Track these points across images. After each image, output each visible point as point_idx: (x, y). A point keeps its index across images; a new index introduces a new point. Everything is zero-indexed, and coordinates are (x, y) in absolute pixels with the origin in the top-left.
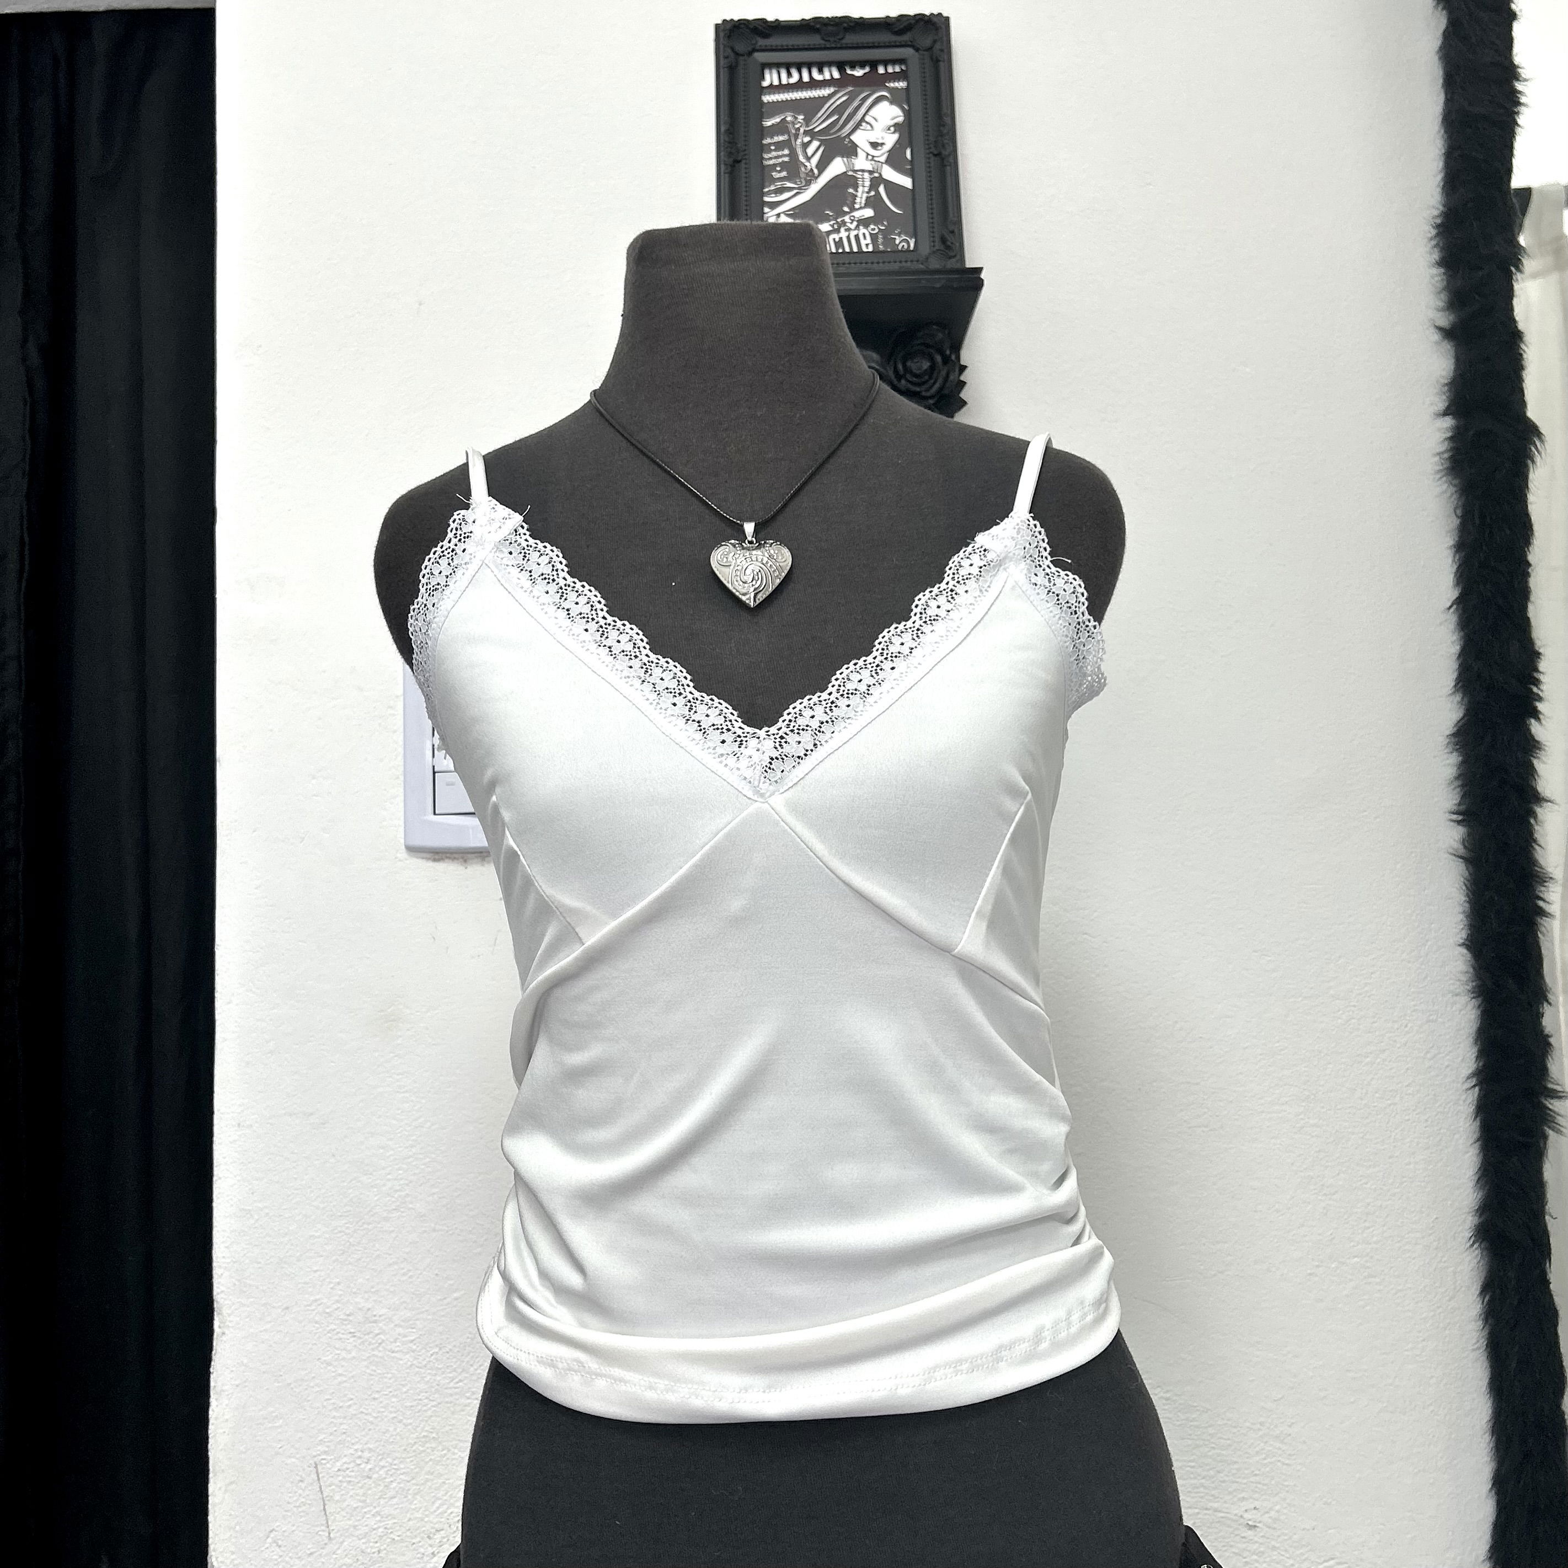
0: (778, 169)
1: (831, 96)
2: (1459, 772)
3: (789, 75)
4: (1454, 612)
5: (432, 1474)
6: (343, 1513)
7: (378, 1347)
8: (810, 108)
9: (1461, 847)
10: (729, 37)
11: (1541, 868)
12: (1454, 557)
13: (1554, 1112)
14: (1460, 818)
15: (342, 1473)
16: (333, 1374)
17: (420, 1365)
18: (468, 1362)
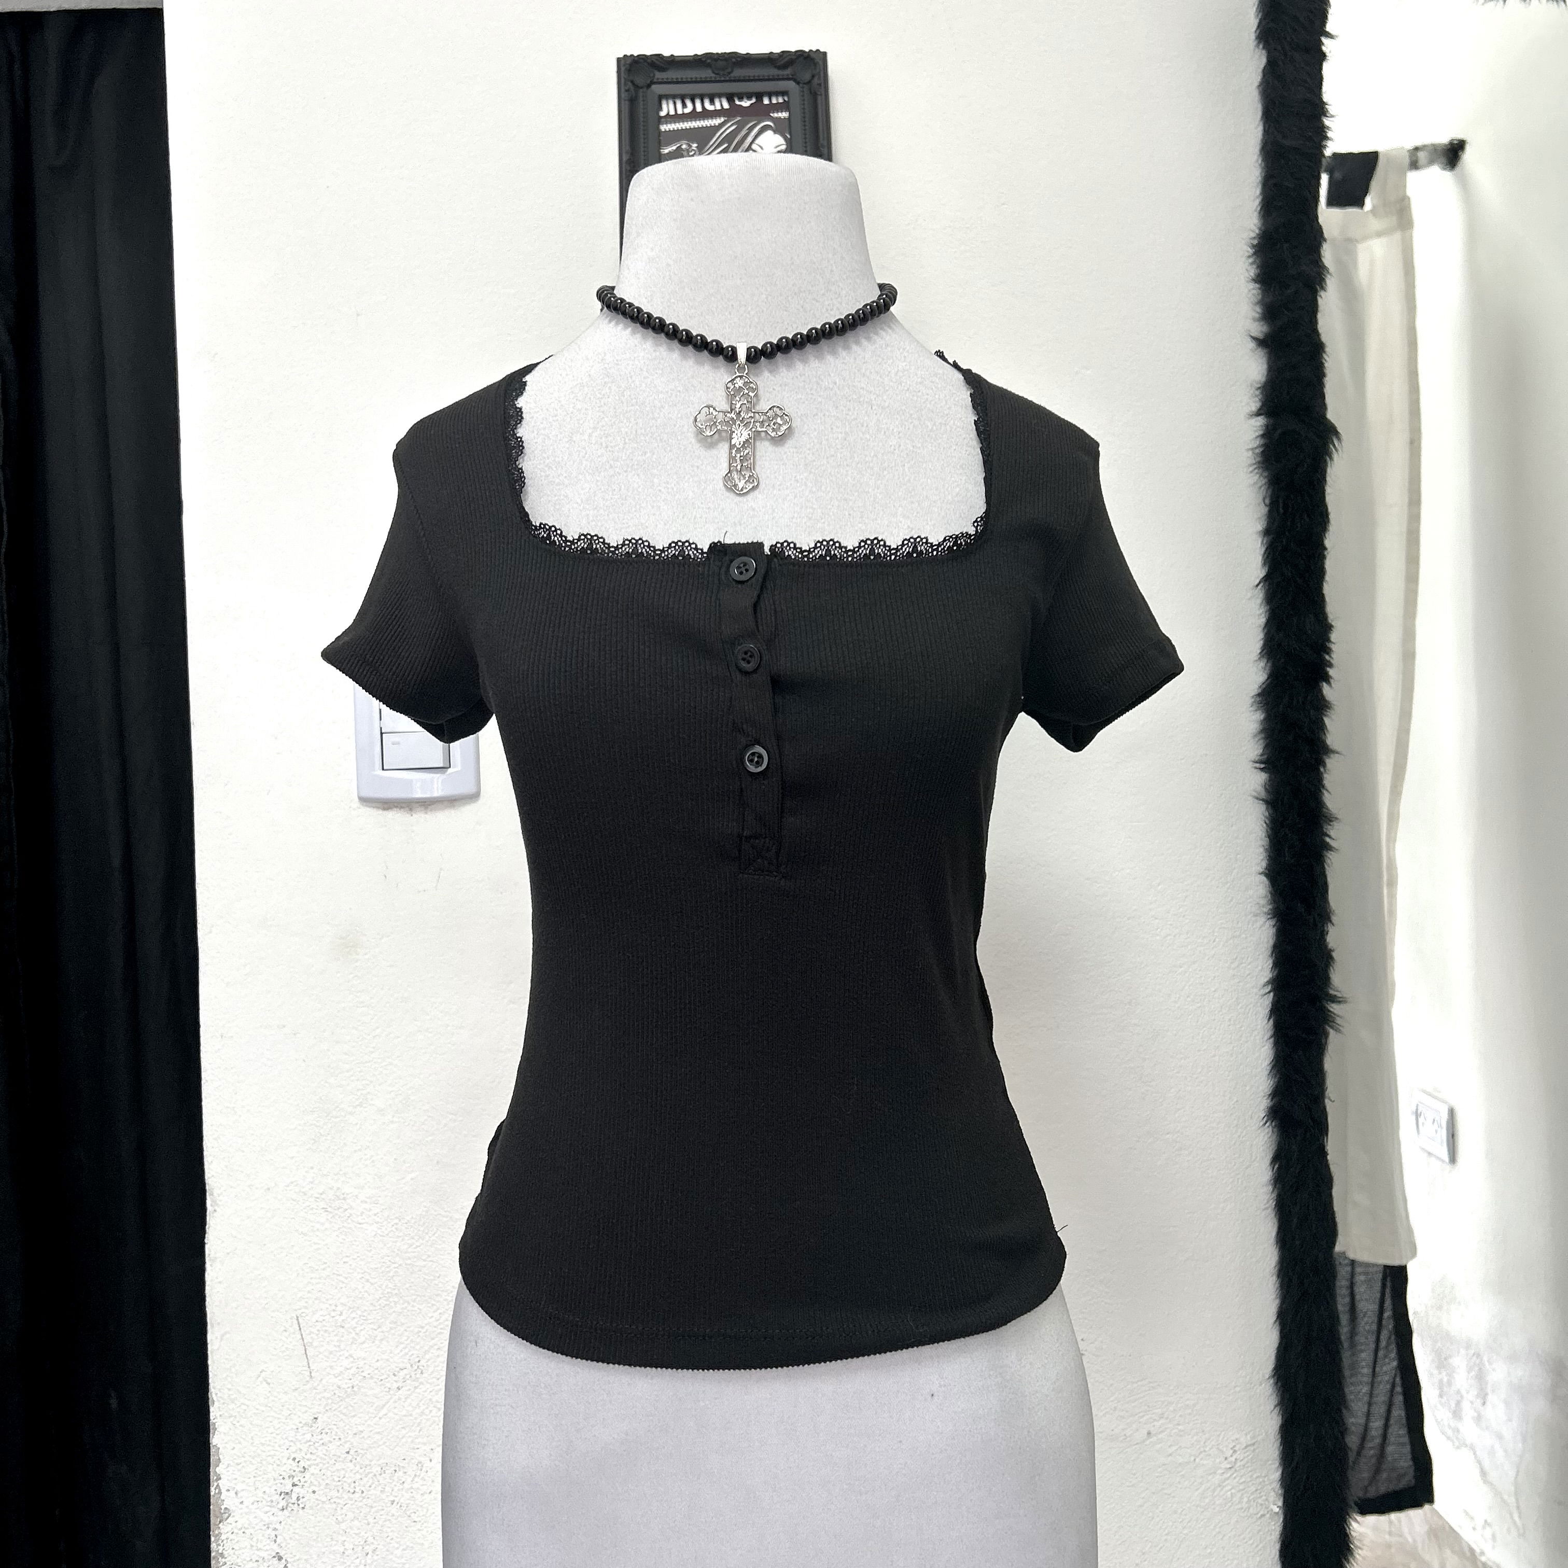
1: (721, 125)
2: (1261, 728)
3: (684, 106)
4: (1261, 589)
5: (396, 1323)
6: (321, 1356)
7: (347, 1219)
8: (702, 137)
9: (1263, 790)
10: (629, 70)
12: (1263, 541)
13: (1334, 1014)
14: (1262, 766)
15: (320, 1323)
16: (310, 1243)
17: (383, 1234)
18: (423, 1231)
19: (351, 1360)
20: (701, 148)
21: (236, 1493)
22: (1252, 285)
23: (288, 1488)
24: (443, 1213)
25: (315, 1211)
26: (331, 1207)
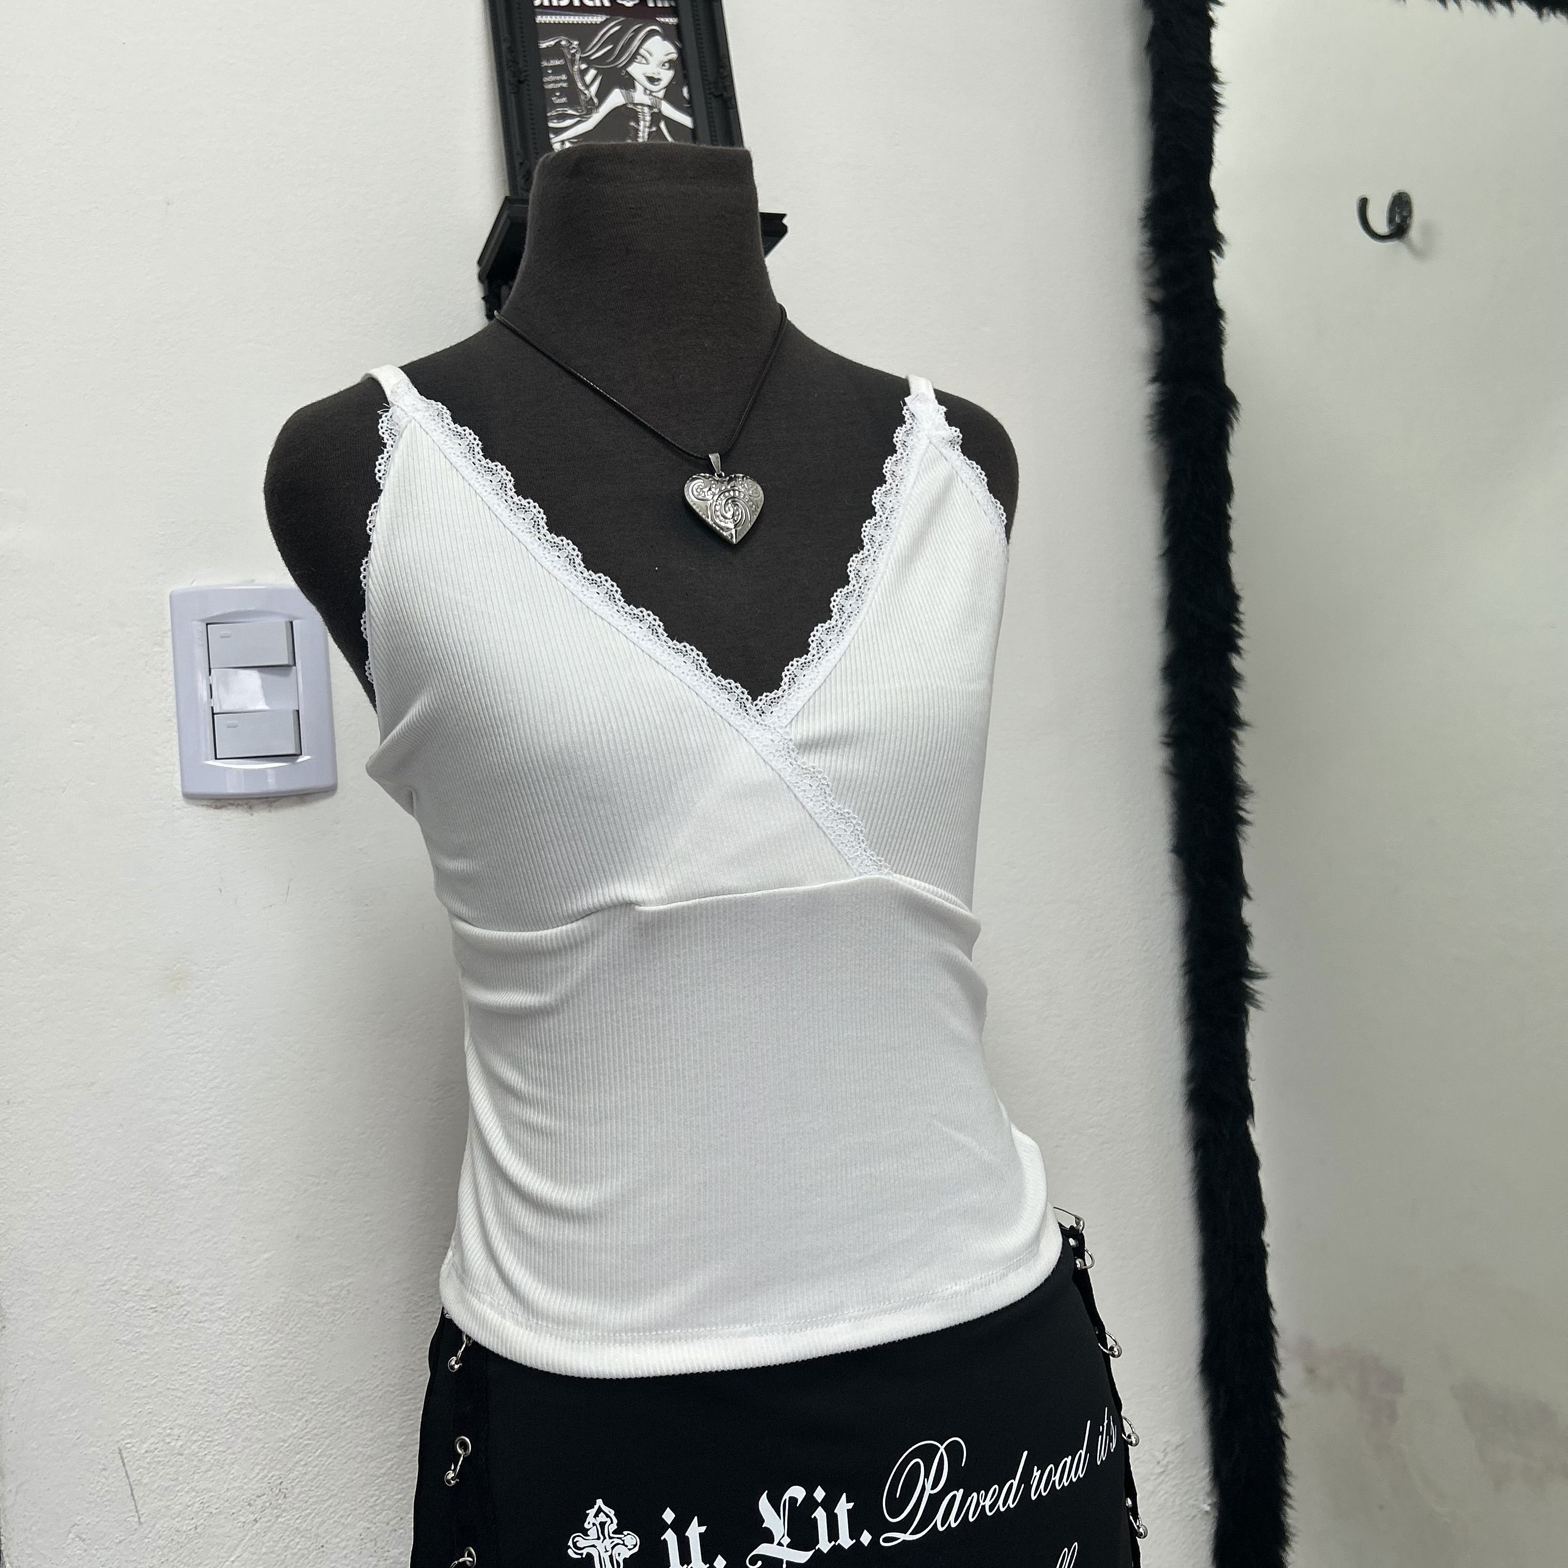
0: (558, 94)
1: (604, 24)
5: (250, 1440)
6: (153, 1495)
7: (183, 1318)
11: (1243, 781)
13: (1254, 990)
15: (151, 1454)
16: (134, 1353)
17: (231, 1331)
18: (283, 1322)
19: (194, 1494)
20: (583, 47)
24: (306, 1298)
25: (141, 1313)
26: (161, 1305)
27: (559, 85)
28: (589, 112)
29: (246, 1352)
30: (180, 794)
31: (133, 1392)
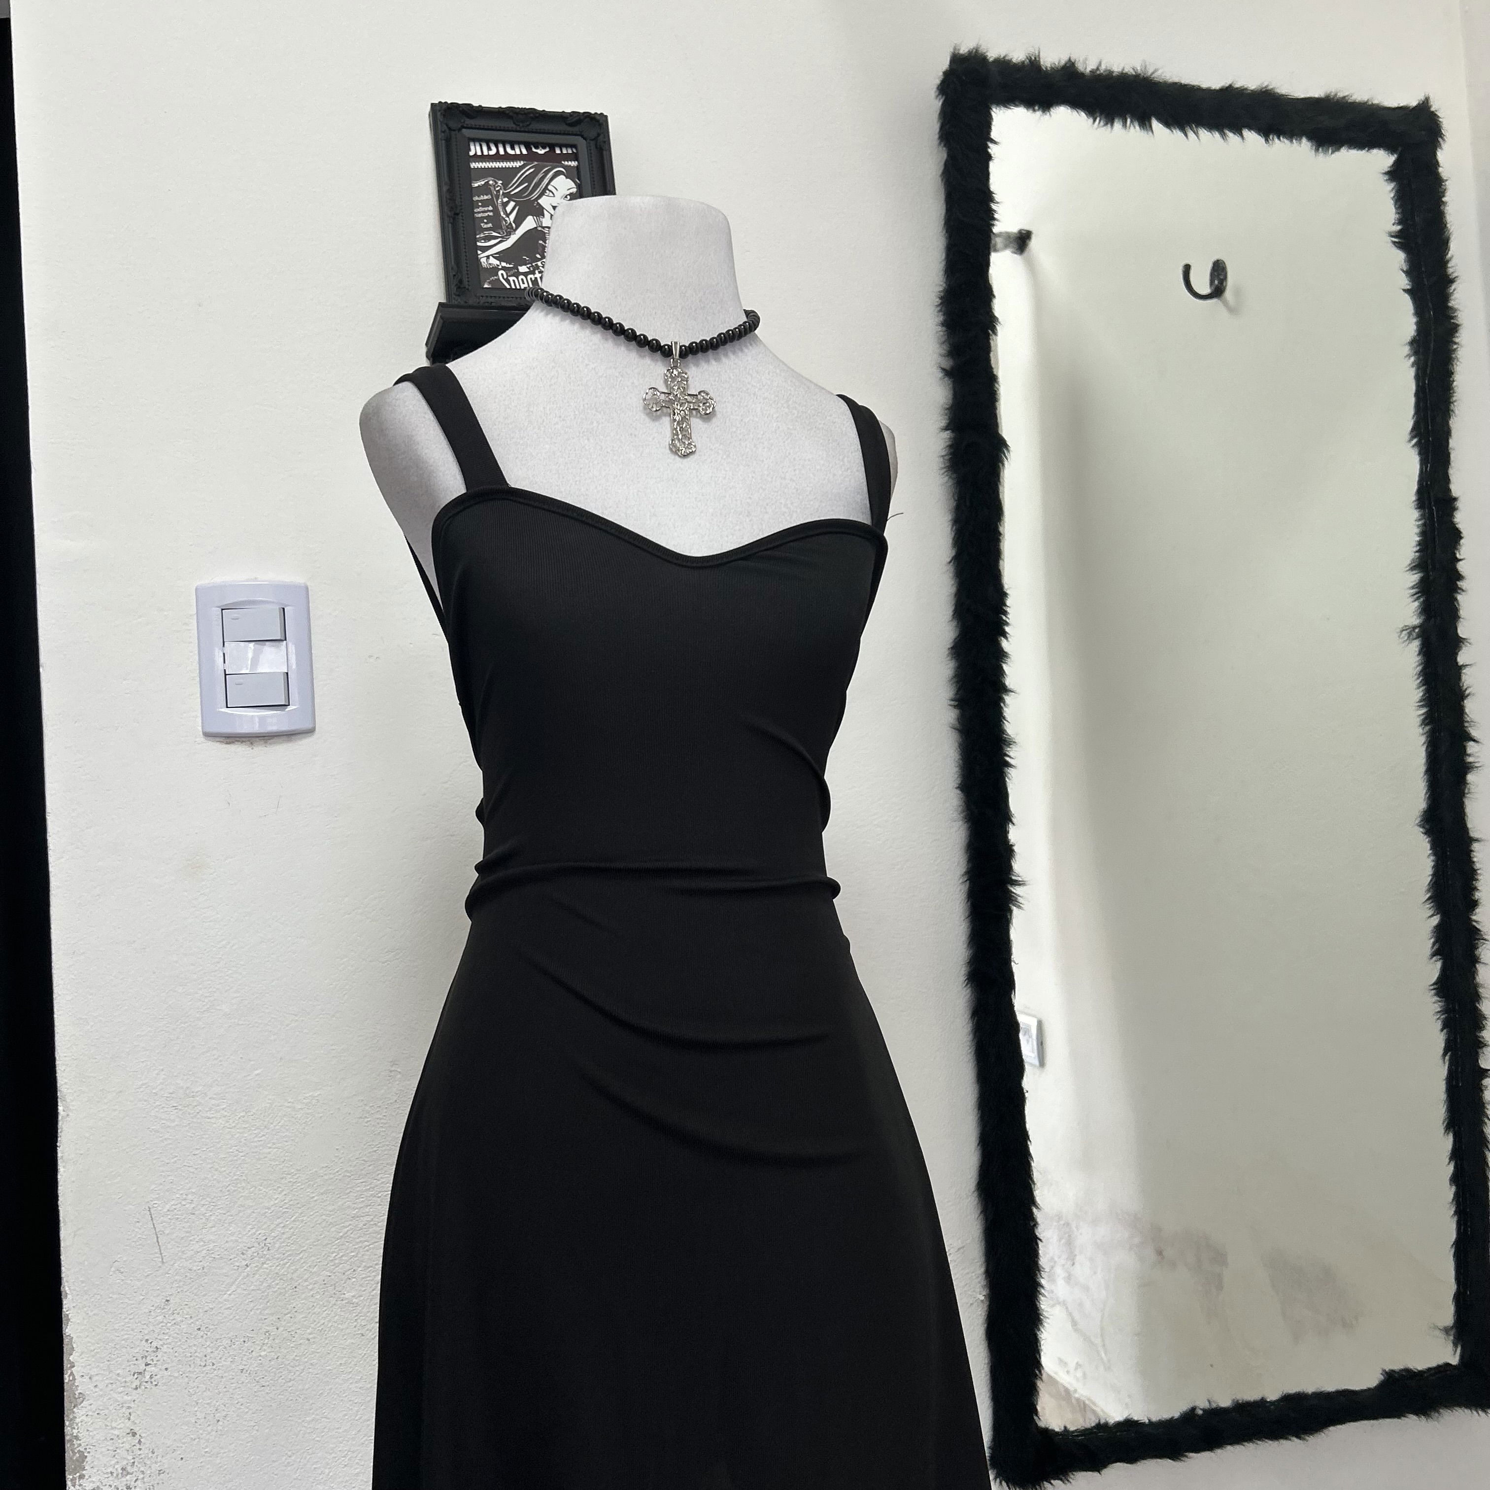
0: (485, 221)
1: (521, 167)
3: (489, 149)
5: (243, 1206)
6: (173, 1242)
7: (196, 1115)
8: (507, 175)
9: (956, 723)
10: (444, 115)
11: (1008, 735)
13: (1016, 894)
15: (171, 1212)
16: (161, 1139)
17: (231, 1126)
18: (269, 1121)
19: (202, 1243)
20: (505, 186)
21: (90, 1378)
22: (940, 328)
23: (142, 1367)
24: (286, 1104)
25: (166, 1109)
26: (181, 1105)
27: (486, 214)
28: (509, 234)
29: (240, 1142)
30: (201, 733)
31: (160, 1166)
